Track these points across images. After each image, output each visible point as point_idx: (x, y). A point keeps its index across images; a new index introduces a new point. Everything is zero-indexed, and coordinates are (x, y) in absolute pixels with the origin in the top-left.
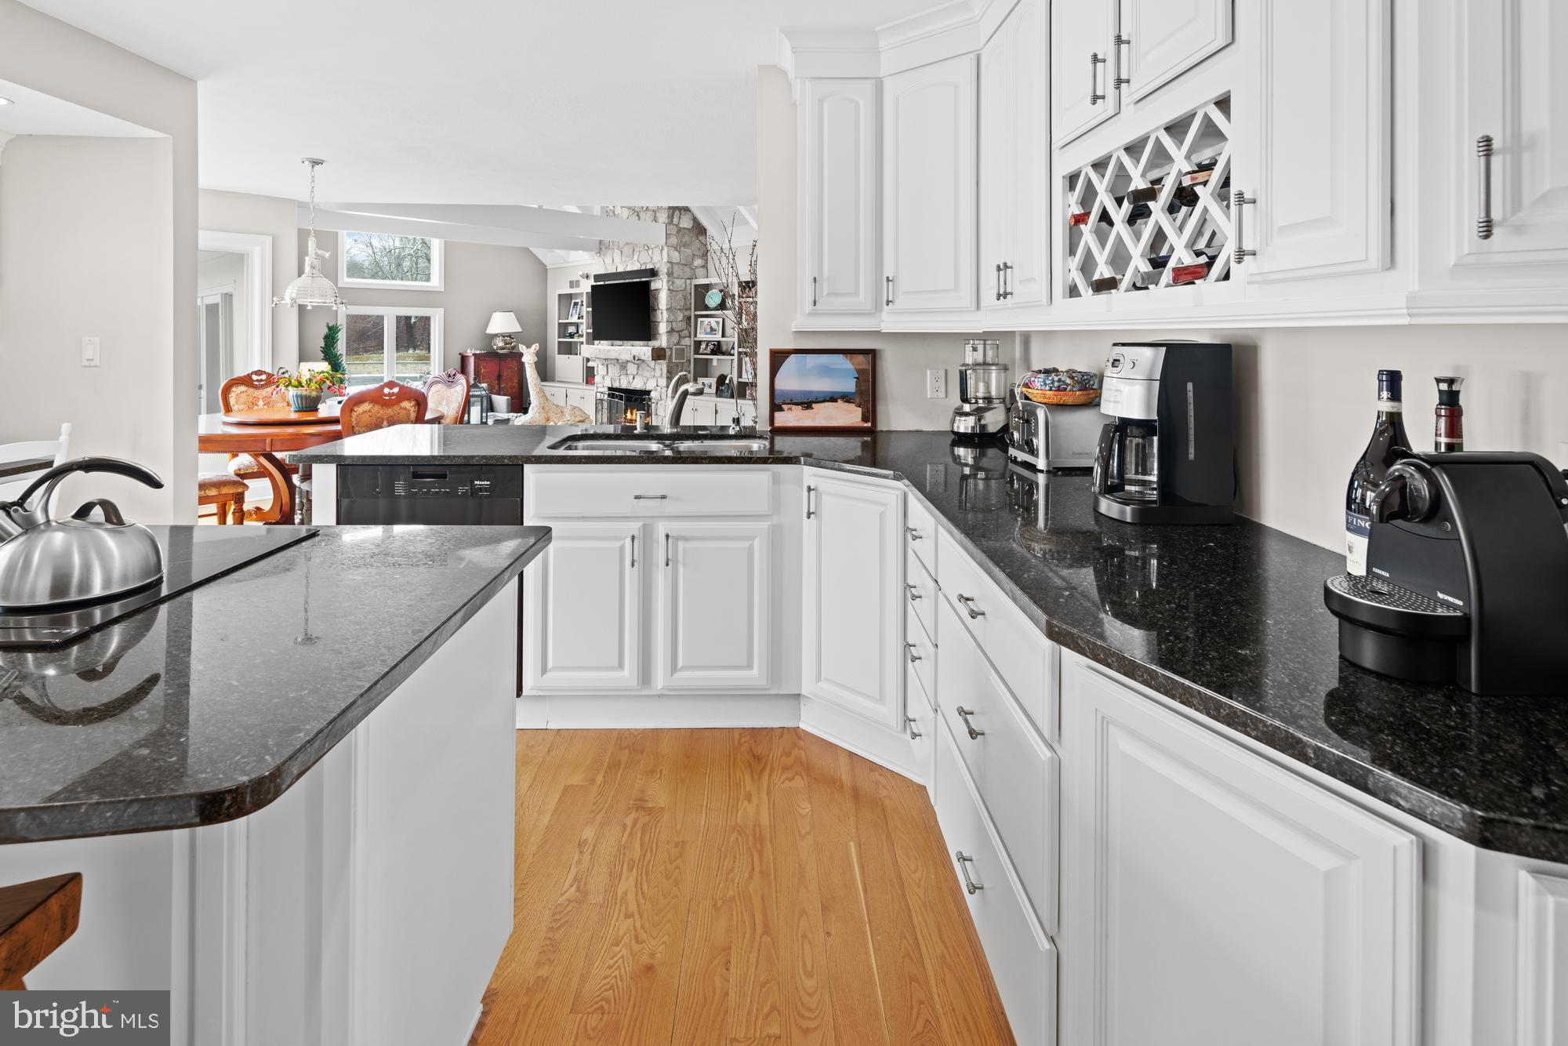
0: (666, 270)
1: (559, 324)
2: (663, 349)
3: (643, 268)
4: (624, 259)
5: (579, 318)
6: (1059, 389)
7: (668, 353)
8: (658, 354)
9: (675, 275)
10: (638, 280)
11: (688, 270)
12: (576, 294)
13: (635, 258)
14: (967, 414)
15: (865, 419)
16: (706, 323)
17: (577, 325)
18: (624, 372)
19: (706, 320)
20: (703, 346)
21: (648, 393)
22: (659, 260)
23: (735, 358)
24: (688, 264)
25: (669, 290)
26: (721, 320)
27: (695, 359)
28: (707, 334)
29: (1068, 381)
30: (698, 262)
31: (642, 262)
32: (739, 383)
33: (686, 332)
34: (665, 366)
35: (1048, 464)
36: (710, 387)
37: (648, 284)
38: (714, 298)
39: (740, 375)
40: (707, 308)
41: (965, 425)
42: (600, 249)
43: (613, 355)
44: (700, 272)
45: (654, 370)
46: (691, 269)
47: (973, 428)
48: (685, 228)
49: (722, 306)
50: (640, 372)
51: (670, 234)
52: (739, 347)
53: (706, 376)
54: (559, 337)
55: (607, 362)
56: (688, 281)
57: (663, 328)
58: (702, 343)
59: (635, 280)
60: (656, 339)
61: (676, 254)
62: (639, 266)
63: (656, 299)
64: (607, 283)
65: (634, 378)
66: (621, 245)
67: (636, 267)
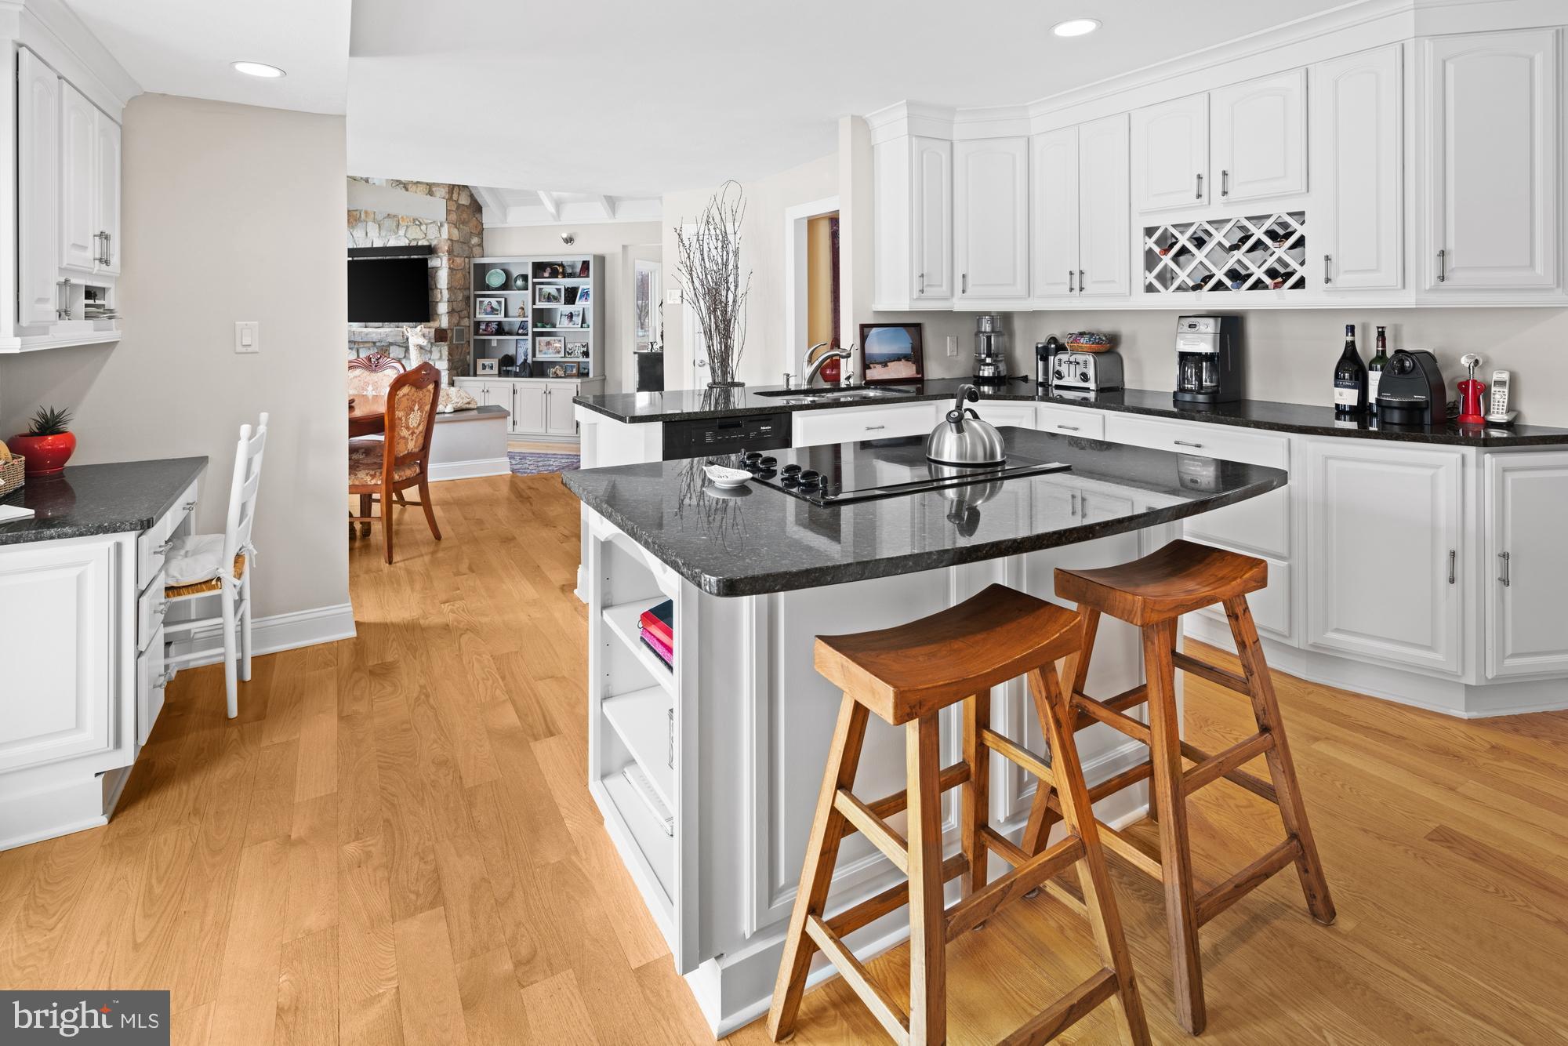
0: (447, 248)
2: (445, 331)
3: (414, 244)
4: (383, 233)
6: (1098, 343)
7: (449, 335)
8: (440, 336)
9: (455, 254)
10: (406, 258)
11: (467, 248)
13: (401, 232)
14: (988, 365)
15: (918, 373)
16: (486, 303)
19: (486, 300)
20: (483, 327)
22: (439, 235)
23: (530, 337)
24: (465, 242)
25: (450, 268)
26: (503, 300)
27: (475, 340)
28: (487, 314)
30: (475, 240)
31: (411, 238)
32: (533, 362)
33: (465, 312)
34: (446, 348)
35: (1097, 386)
36: (492, 368)
37: (425, 261)
38: (495, 279)
39: (534, 355)
40: (488, 288)
41: (987, 372)
44: (477, 250)
45: (431, 352)
46: (469, 247)
47: (994, 373)
48: (463, 205)
49: (505, 286)
51: (450, 210)
52: (535, 326)
53: (484, 357)
56: (467, 260)
57: (443, 308)
58: (482, 324)
59: (401, 257)
60: (434, 320)
61: (455, 232)
62: (408, 242)
63: (434, 278)
66: (379, 217)
67: (403, 242)
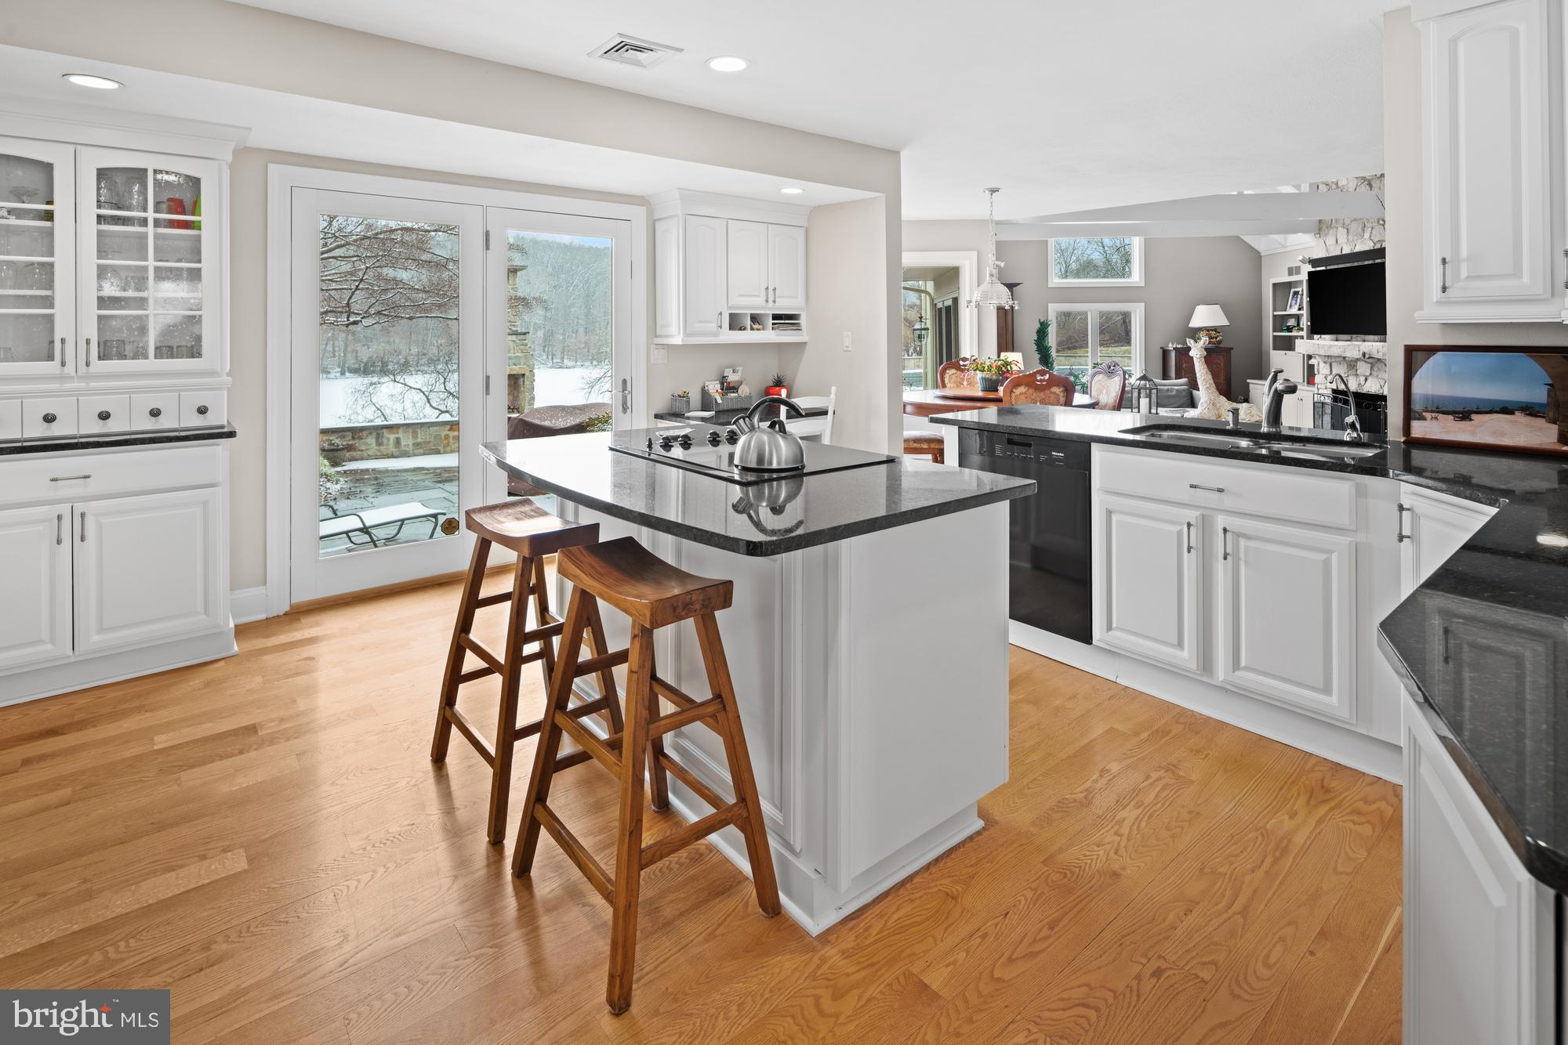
1: (1274, 316)
3: (1378, 246)
4: (1350, 238)
5: (1299, 309)
10: (1370, 262)
12: (1296, 282)
13: (1367, 235)
17: (1298, 318)
18: (1353, 372)
21: (1384, 398)
31: (1376, 240)
42: (1320, 229)
43: (1335, 351)
50: (1374, 373)
54: (1274, 331)
55: (1330, 359)
59: (1366, 263)
62: (1372, 244)
64: (1328, 268)
65: (1366, 380)
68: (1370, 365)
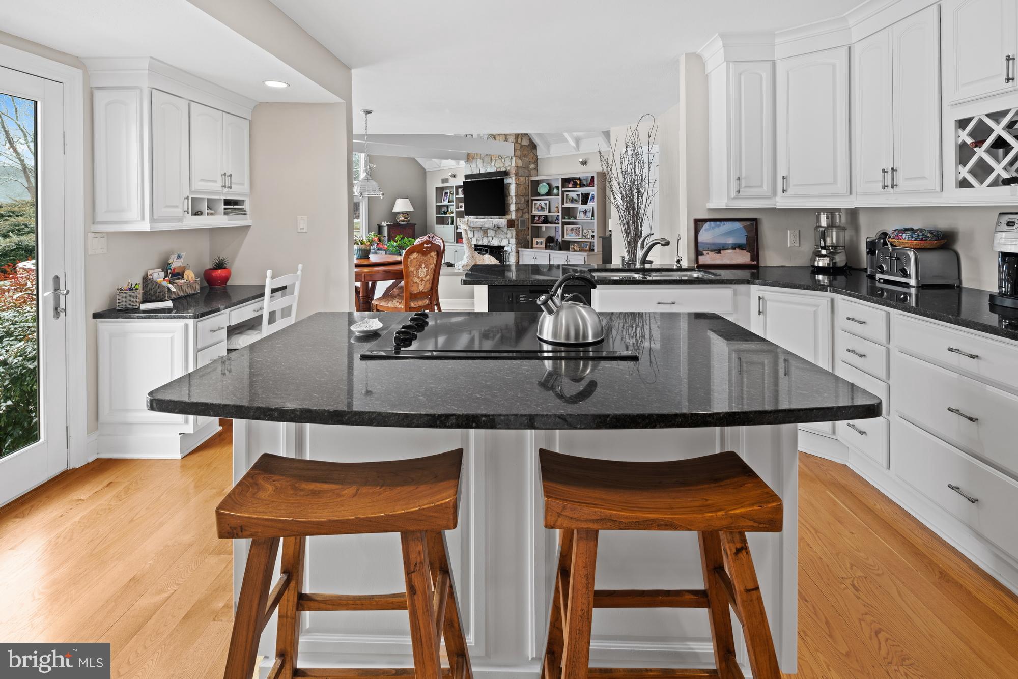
0: (514, 172)
1: (437, 206)
2: (513, 221)
3: (499, 170)
4: (485, 165)
5: (449, 202)
6: (922, 240)
7: (516, 224)
8: (511, 224)
9: (520, 175)
10: (495, 178)
11: (527, 171)
12: (447, 188)
13: (493, 164)
14: (824, 256)
15: (752, 259)
16: (538, 204)
17: (447, 206)
18: (486, 235)
19: (538, 202)
20: (536, 218)
21: (503, 247)
22: (510, 165)
23: (560, 225)
24: (526, 167)
25: (516, 184)
26: (548, 202)
27: (532, 227)
28: (539, 211)
29: (929, 235)
30: (532, 166)
31: (497, 166)
32: (563, 241)
33: (526, 210)
34: (514, 231)
35: (918, 282)
36: (541, 244)
37: (503, 180)
38: (543, 189)
39: (563, 237)
40: (539, 195)
41: (822, 262)
42: (468, 159)
43: (478, 224)
44: (533, 172)
45: (507, 233)
46: (529, 170)
47: (828, 264)
48: (525, 146)
49: (549, 193)
50: (497, 235)
51: (516, 149)
52: (563, 218)
53: (538, 237)
54: (437, 214)
55: (473, 229)
56: (527, 178)
57: (513, 207)
58: (536, 217)
59: (493, 178)
60: (508, 215)
61: (520, 162)
62: (496, 169)
63: (508, 189)
64: (472, 180)
65: (492, 239)
66: (483, 156)
67: (493, 170)
68: (494, 231)
